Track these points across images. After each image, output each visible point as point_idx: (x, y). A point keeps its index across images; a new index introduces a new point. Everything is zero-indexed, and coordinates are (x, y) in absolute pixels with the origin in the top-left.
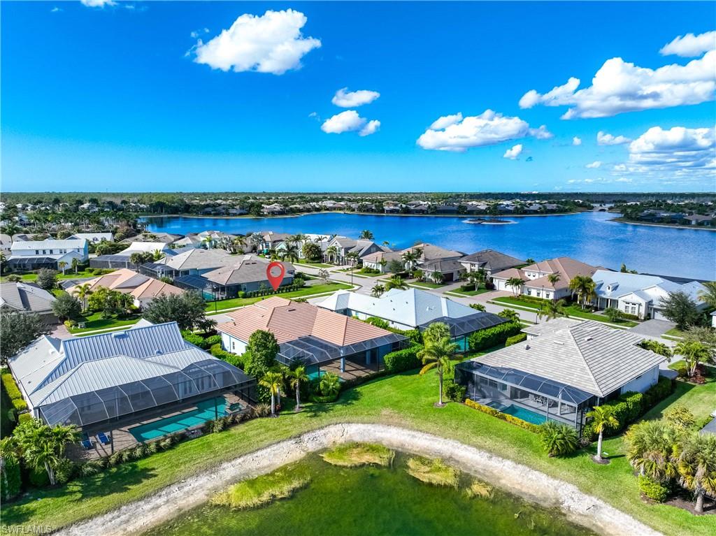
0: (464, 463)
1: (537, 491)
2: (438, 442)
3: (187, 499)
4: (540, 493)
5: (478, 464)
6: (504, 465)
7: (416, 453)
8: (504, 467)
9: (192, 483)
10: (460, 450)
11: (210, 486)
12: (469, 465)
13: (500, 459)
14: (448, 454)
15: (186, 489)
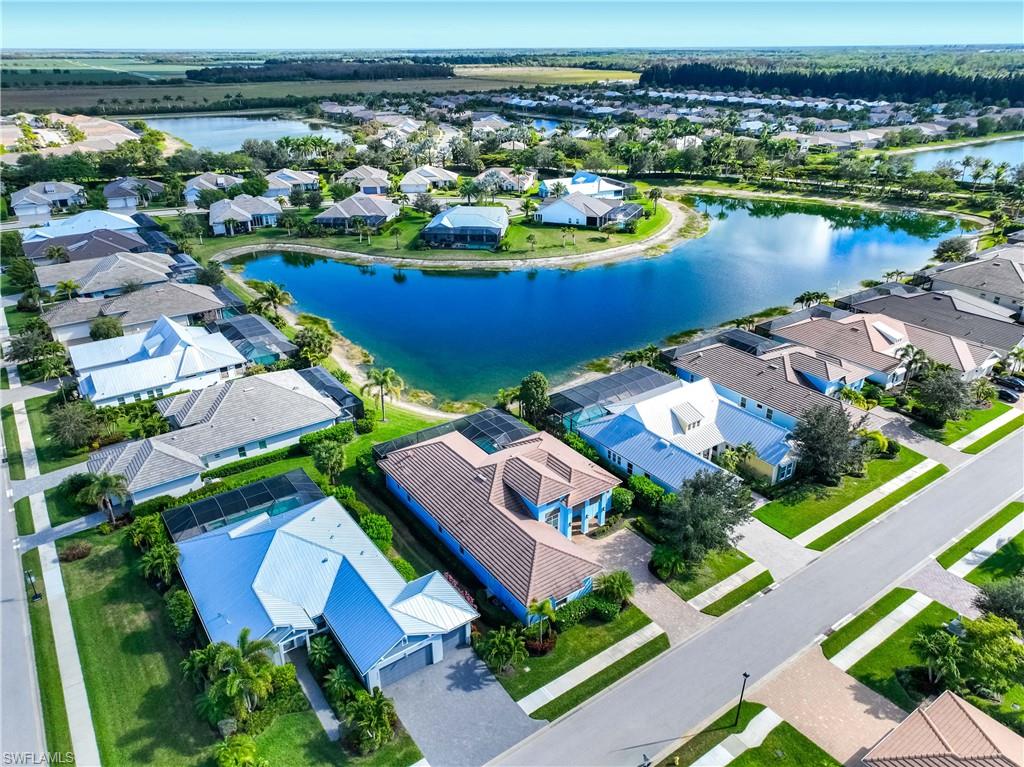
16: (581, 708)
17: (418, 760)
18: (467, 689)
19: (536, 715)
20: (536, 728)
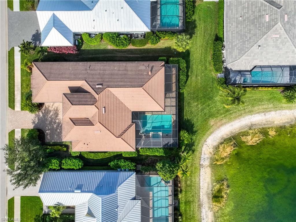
0: (258, 124)
1: (288, 119)
2: (242, 121)
3: (209, 218)
4: (289, 119)
5: (263, 120)
6: (272, 115)
7: (239, 132)
8: (272, 116)
9: (203, 214)
10: (252, 119)
11: (207, 209)
12: (260, 123)
13: (269, 113)
14: (250, 124)
15: (205, 217)
16: (7, 63)
17: (20, 10)
18: (34, 36)
19: (13, 49)
20: (9, 46)
